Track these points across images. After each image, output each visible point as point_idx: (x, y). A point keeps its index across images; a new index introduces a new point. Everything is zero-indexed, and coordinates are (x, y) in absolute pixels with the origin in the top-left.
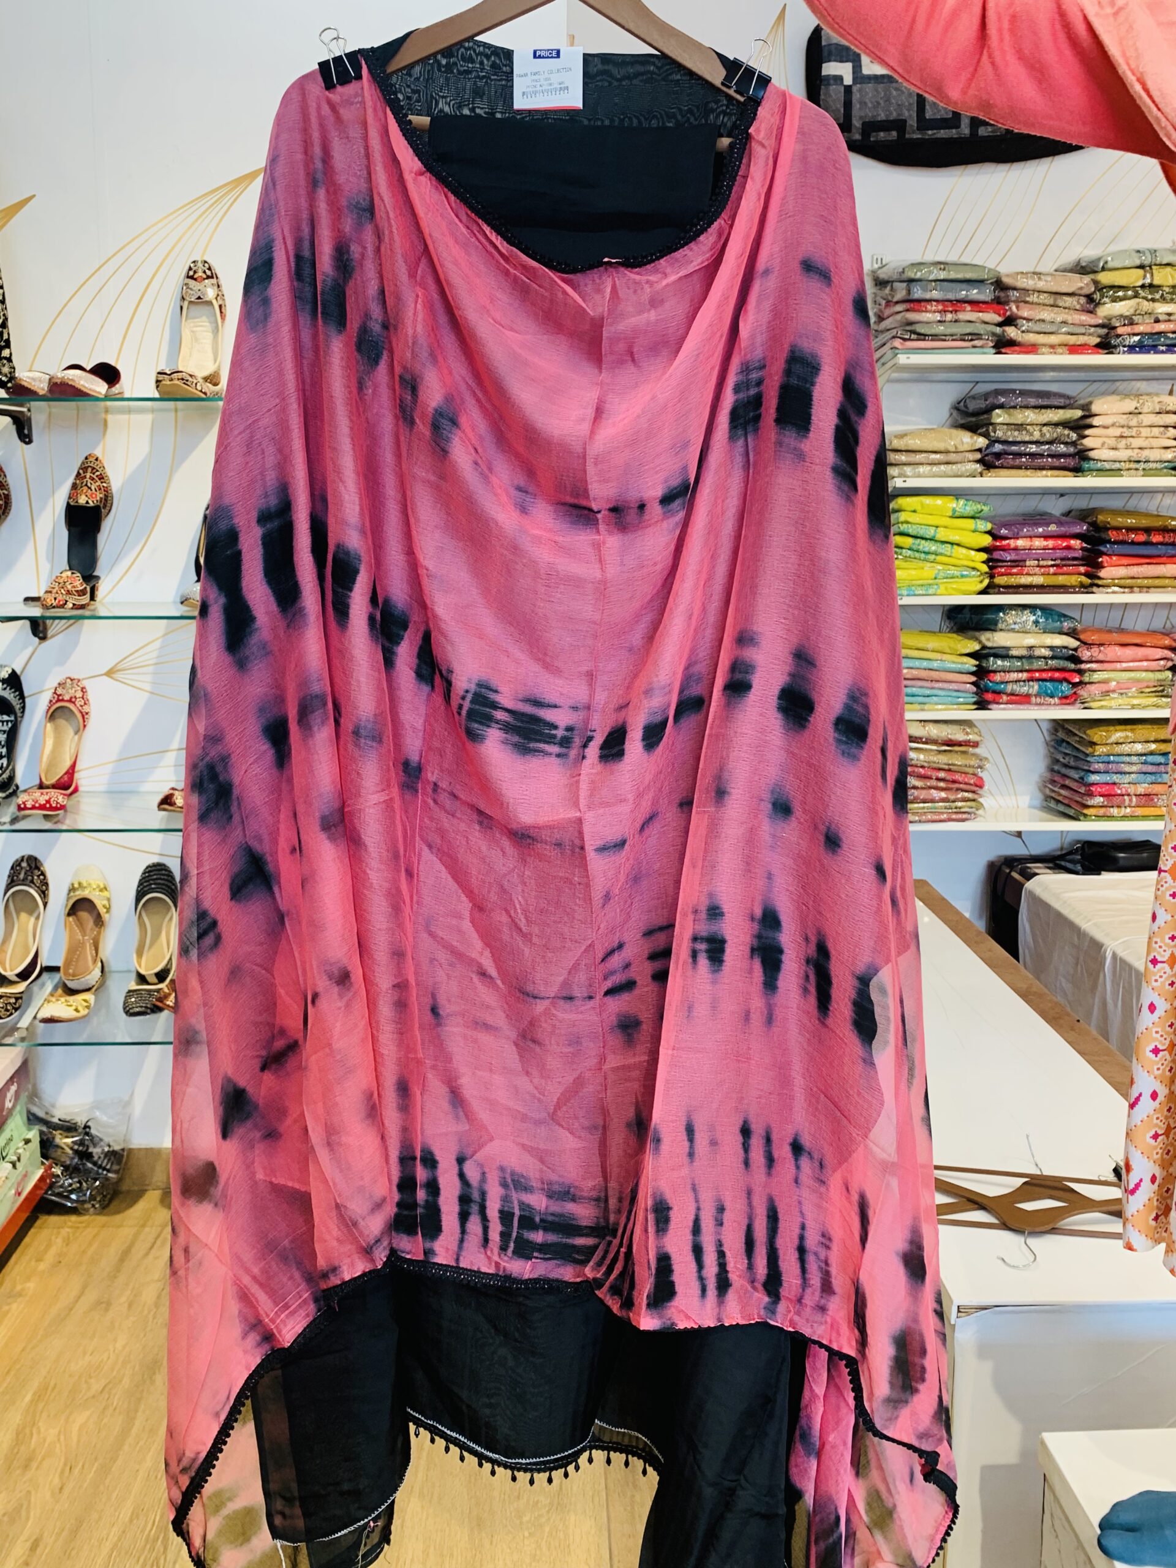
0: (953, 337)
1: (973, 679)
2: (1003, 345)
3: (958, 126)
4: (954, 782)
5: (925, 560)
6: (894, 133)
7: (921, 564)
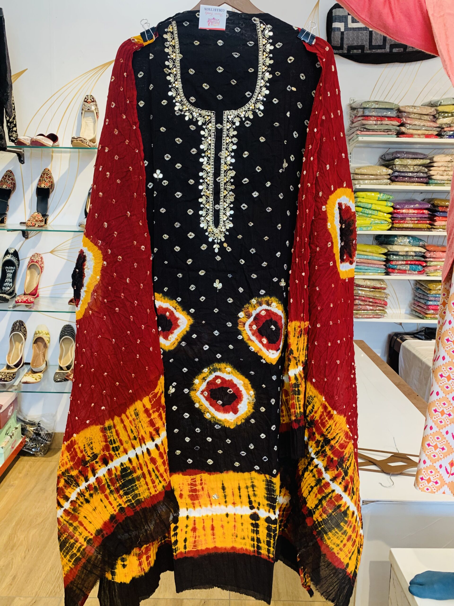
0: (380, 130)
1: (384, 263)
2: (400, 134)
3: (385, 48)
4: (376, 303)
5: (367, 217)
6: (360, 51)
7: (365, 218)
